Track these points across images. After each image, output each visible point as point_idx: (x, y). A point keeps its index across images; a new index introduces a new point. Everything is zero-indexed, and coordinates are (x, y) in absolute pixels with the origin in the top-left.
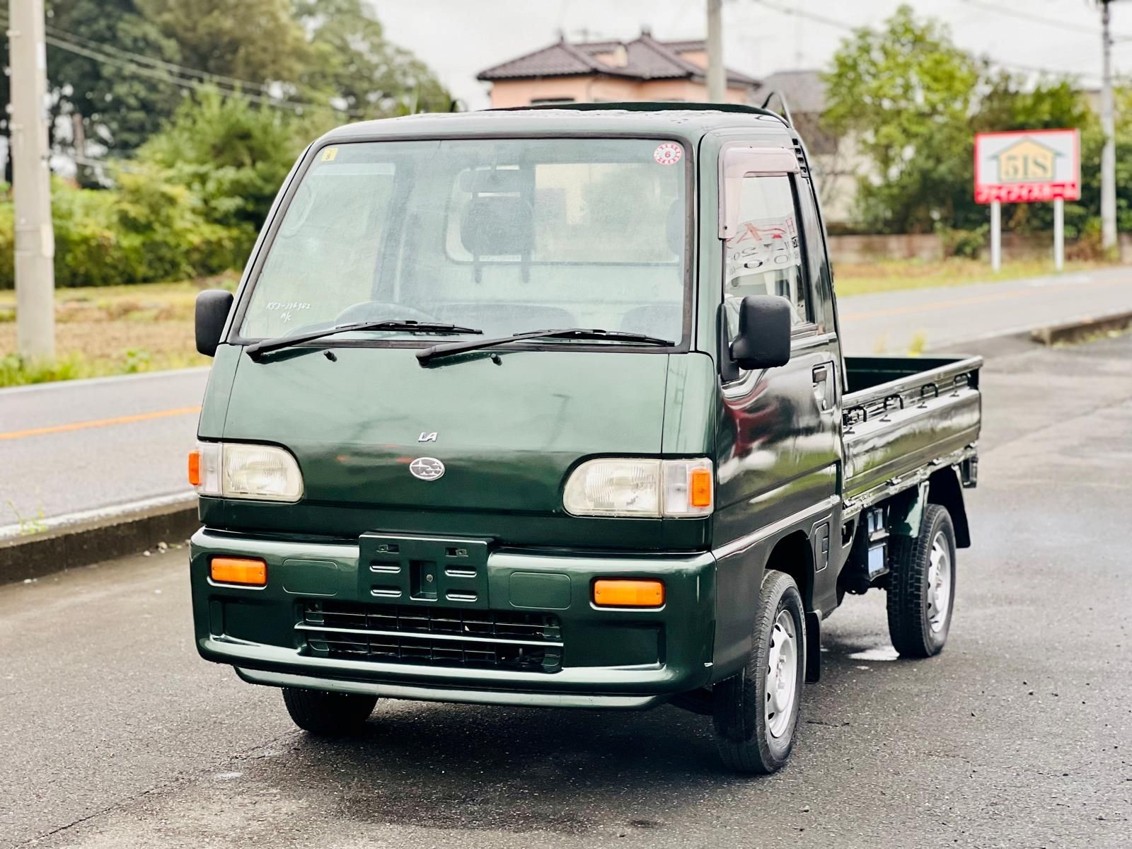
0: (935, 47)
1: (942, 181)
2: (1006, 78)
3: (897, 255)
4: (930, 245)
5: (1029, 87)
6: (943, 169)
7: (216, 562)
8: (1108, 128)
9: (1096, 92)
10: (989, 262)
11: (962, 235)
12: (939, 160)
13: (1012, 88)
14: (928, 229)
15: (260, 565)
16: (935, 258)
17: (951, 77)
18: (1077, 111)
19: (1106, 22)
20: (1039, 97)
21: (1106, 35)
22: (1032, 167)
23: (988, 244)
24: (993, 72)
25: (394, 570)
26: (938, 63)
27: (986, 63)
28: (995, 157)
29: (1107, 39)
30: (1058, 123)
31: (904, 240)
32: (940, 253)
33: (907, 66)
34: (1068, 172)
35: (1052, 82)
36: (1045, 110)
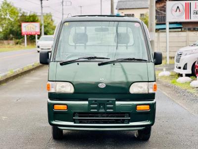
0: (11, 7)
1: (14, 31)
2: (24, 13)
3: (6, 44)
4: (12, 42)
5: (28, 15)
6: (14, 29)
7: (55, 106)
8: (43, 22)
9: (40, 16)
10: (24, 45)
11: (18, 40)
12: (13, 27)
13: (25, 15)
14: (11, 39)
15: (66, 106)
16: (13, 45)
17: (15, 12)
18: (37, 19)
19: (41, 4)
20: (30, 16)
21: (42, 6)
22: (32, 29)
23: (24, 42)
24: (22, 11)
25: (96, 106)
26: (12, 10)
27: (20, 10)
28: (25, 27)
29: (42, 7)
30: (34, 21)
31: (7, 41)
32: (14, 44)
33: (6, 10)
34: (38, 30)
35: (32, 14)
36: (31, 19)
